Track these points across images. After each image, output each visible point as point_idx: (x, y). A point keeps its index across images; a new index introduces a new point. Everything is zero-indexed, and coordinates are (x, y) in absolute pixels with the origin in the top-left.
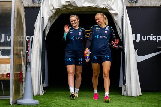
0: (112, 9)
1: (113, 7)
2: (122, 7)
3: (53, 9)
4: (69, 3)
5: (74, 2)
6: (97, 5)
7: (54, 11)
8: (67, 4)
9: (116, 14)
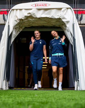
0: (64, 18)
1: (65, 16)
2: (72, 17)
3: (17, 20)
4: (30, 15)
5: (34, 14)
6: (52, 16)
7: (18, 21)
8: (29, 15)
9: (68, 22)
